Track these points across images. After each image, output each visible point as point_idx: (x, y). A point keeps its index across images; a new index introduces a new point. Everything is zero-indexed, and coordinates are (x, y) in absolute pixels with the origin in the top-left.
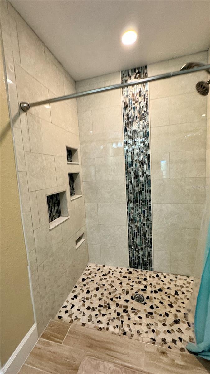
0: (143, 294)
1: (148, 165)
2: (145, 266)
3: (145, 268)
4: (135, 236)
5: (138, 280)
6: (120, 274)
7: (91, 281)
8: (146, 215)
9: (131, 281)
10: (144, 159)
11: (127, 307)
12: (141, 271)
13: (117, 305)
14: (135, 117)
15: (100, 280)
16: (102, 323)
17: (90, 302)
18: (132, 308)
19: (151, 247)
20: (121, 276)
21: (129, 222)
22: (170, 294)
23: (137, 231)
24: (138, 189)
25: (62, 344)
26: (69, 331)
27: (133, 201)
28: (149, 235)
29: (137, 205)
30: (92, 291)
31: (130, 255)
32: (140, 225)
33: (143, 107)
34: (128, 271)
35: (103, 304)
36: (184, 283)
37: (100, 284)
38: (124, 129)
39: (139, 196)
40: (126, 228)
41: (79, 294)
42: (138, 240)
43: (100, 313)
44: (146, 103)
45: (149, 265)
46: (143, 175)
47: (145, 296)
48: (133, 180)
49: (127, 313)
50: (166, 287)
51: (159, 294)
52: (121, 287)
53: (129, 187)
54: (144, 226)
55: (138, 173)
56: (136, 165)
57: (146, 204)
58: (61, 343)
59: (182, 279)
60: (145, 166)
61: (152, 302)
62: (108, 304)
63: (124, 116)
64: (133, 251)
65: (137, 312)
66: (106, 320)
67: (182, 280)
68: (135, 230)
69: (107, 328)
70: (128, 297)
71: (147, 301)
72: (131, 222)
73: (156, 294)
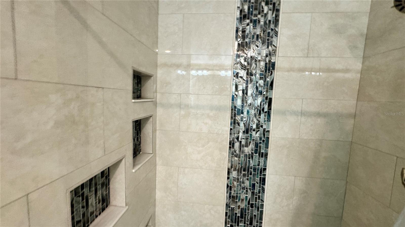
1: (269, 114)
4: (235, 222)
8: (256, 191)
10: (262, 104)
14: (255, 36)
21: (228, 201)
23: (240, 215)
24: (248, 150)
27: (237, 168)
28: (257, 222)
29: (244, 175)
32: (246, 206)
33: (270, 21)
39: (249, 161)
40: (223, 210)
44: (276, 16)
46: (258, 129)
53: (233, 146)
54: (252, 207)
55: (251, 125)
56: (248, 112)
57: (258, 173)
60: (262, 115)
63: (237, 31)
68: (236, 213)
72: (232, 200)
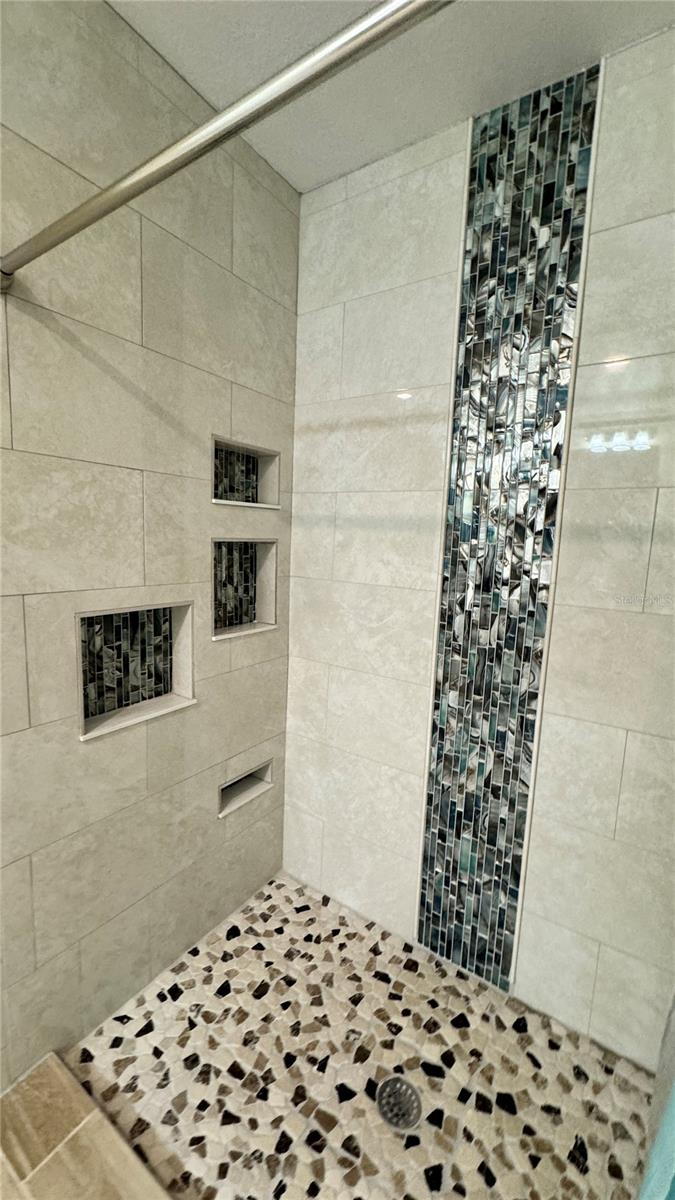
0: (426, 1087)
1: (547, 536)
2: (481, 957)
3: (477, 967)
4: (451, 827)
5: (427, 1014)
6: (372, 955)
7: (254, 948)
8: (509, 753)
9: (400, 1006)
10: (530, 509)
11: (329, 1122)
12: (460, 975)
13: (300, 1095)
14: (512, 320)
15: (286, 956)
16: (203, 1153)
17: (210, 1037)
18: (350, 1139)
19: (514, 894)
20: (369, 967)
21: (433, 766)
22: (544, 1146)
23: (462, 810)
24: (487, 637)
25: (22, 1185)
26: (72, 1133)
27: (460, 684)
28: (509, 840)
29: (477, 705)
30: (238, 991)
31: (423, 896)
32: (478, 787)
33: (553, 268)
34: (404, 957)
35: (247, 1068)
36: (636, 1118)
37: (278, 972)
38: (458, 378)
39: (491, 668)
40: (420, 787)
41: (191, 985)
42: (463, 847)
43: (221, 1103)
44: (573, 248)
45: (497, 962)
46: (517, 582)
47: (430, 1102)
48: (470, 593)
49: (317, 1156)
50: (539, 1099)
51: (498, 1120)
52: (351, 1017)
53: (450, 624)
54: (496, 796)
55: (496, 569)
56: (489, 533)
57: (513, 706)
58: (22, 1176)
59: (636, 1089)
60: (529, 541)
61: (449, 1149)
62: (268, 1077)
63: (463, 318)
64: (440, 883)
65: (362, 1173)
66: (226, 1146)
67: (633, 1096)
68: (454, 804)
69: (209, 1188)
70: (356, 1079)
71: (425, 1132)
72: (445, 767)
73: (480, 1114)
